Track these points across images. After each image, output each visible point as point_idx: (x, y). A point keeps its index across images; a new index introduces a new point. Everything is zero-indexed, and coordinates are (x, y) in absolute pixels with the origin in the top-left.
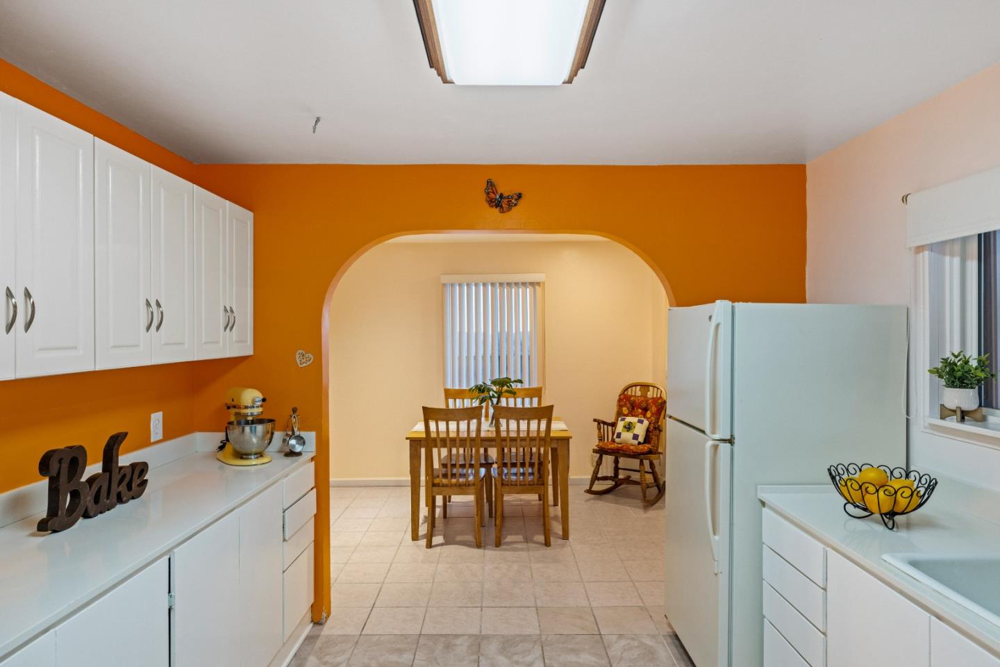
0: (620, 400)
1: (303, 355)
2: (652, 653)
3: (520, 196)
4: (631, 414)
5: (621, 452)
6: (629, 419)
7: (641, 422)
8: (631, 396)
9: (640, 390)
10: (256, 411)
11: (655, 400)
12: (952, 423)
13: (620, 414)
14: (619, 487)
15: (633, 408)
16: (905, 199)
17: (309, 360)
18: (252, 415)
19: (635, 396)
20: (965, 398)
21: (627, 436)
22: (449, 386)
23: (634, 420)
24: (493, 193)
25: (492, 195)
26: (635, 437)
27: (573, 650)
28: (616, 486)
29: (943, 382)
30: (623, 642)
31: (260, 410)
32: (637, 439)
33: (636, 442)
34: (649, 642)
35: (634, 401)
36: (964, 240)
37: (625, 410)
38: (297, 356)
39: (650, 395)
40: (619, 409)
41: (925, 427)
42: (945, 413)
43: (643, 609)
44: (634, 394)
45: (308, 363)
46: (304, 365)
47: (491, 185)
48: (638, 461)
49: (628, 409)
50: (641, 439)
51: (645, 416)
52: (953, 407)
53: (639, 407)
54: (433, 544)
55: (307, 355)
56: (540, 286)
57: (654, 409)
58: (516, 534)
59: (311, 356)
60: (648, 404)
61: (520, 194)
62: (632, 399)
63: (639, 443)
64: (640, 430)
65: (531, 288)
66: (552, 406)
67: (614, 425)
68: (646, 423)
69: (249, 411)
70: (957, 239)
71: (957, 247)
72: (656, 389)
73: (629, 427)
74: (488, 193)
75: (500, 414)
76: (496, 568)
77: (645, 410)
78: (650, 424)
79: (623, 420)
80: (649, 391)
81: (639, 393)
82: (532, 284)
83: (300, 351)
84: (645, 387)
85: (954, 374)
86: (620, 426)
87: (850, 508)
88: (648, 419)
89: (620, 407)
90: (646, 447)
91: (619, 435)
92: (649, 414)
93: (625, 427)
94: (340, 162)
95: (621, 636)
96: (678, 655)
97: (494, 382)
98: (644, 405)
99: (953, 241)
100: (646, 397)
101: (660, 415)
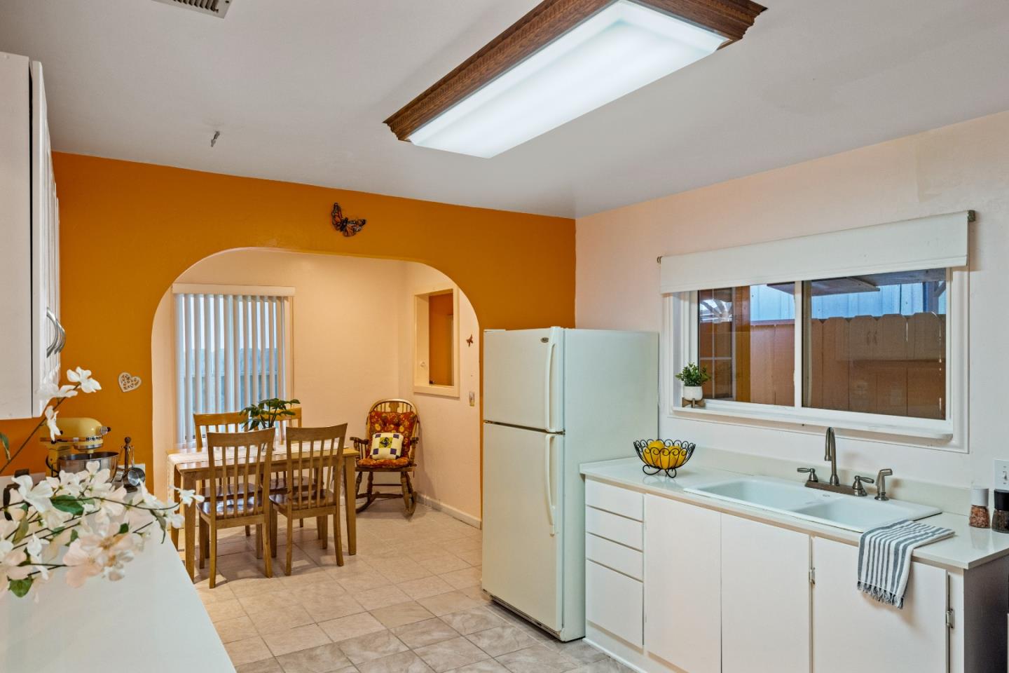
0: (371, 417)
1: (128, 379)
2: (485, 619)
3: (364, 222)
4: (384, 429)
5: (383, 467)
6: (384, 435)
7: (396, 436)
8: (382, 413)
9: (389, 406)
10: (97, 443)
11: (407, 415)
12: (688, 409)
13: (372, 431)
14: (373, 503)
15: (385, 424)
16: (659, 259)
17: (136, 384)
18: (93, 448)
19: (385, 412)
20: (695, 392)
21: (385, 452)
22: (201, 412)
23: (390, 435)
24: (339, 216)
25: (338, 219)
26: (393, 451)
27: (423, 633)
28: (369, 502)
29: (682, 383)
30: (458, 618)
31: (101, 441)
32: (395, 454)
33: (394, 456)
34: (479, 613)
35: (386, 417)
36: (690, 292)
37: (378, 427)
38: (120, 379)
39: (400, 410)
40: (371, 425)
41: (670, 414)
42: (686, 402)
43: (457, 592)
44: (383, 411)
45: (135, 387)
46: (130, 389)
47: (338, 209)
48: (398, 474)
49: (380, 425)
50: (398, 453)
51: (398, 431)
52: (690, 399)
53: (391, 422)
54: (216, 583)
55: (133, 378)
56: (287, 300)
57: (407, 423)
58: (301, 559)
59: (138, 379)
60: (400, 420)
61: (364, 220)
62: (384, 415)
63: (397, 457)
64: (397, 444)
65: (278, 301)
66: (347, 424)
67: (368, 442)
68: (401, 437)
69: (89, 444)
70: (687, 292)
71: (687, 296)
72: (405, 405)
73: (385, 443)
74: (334, 217)
75: (294, 436)
76: (304, 590)
77: (397, 425)
78: (404, 438)
79: (377, 436)
80: (398, 406)
81: (388, 410)
82: (279, 298)
83: (125, 374)
84: (394, 404)
85: (691, 378)
86: (376, 443)
87: (647, 469)
88: (402, 433)
89: (372, 424)
90: (404, 461)
91: (376, 452)
92: (402, 429)
93: (381, 443)
94: (177, 166)
95: (454, 614)
96: (504, 615)
97: (270, 403)
98: (396, 420)
99: (685, 292)
100: (396, 412)
101: (412, 429)
